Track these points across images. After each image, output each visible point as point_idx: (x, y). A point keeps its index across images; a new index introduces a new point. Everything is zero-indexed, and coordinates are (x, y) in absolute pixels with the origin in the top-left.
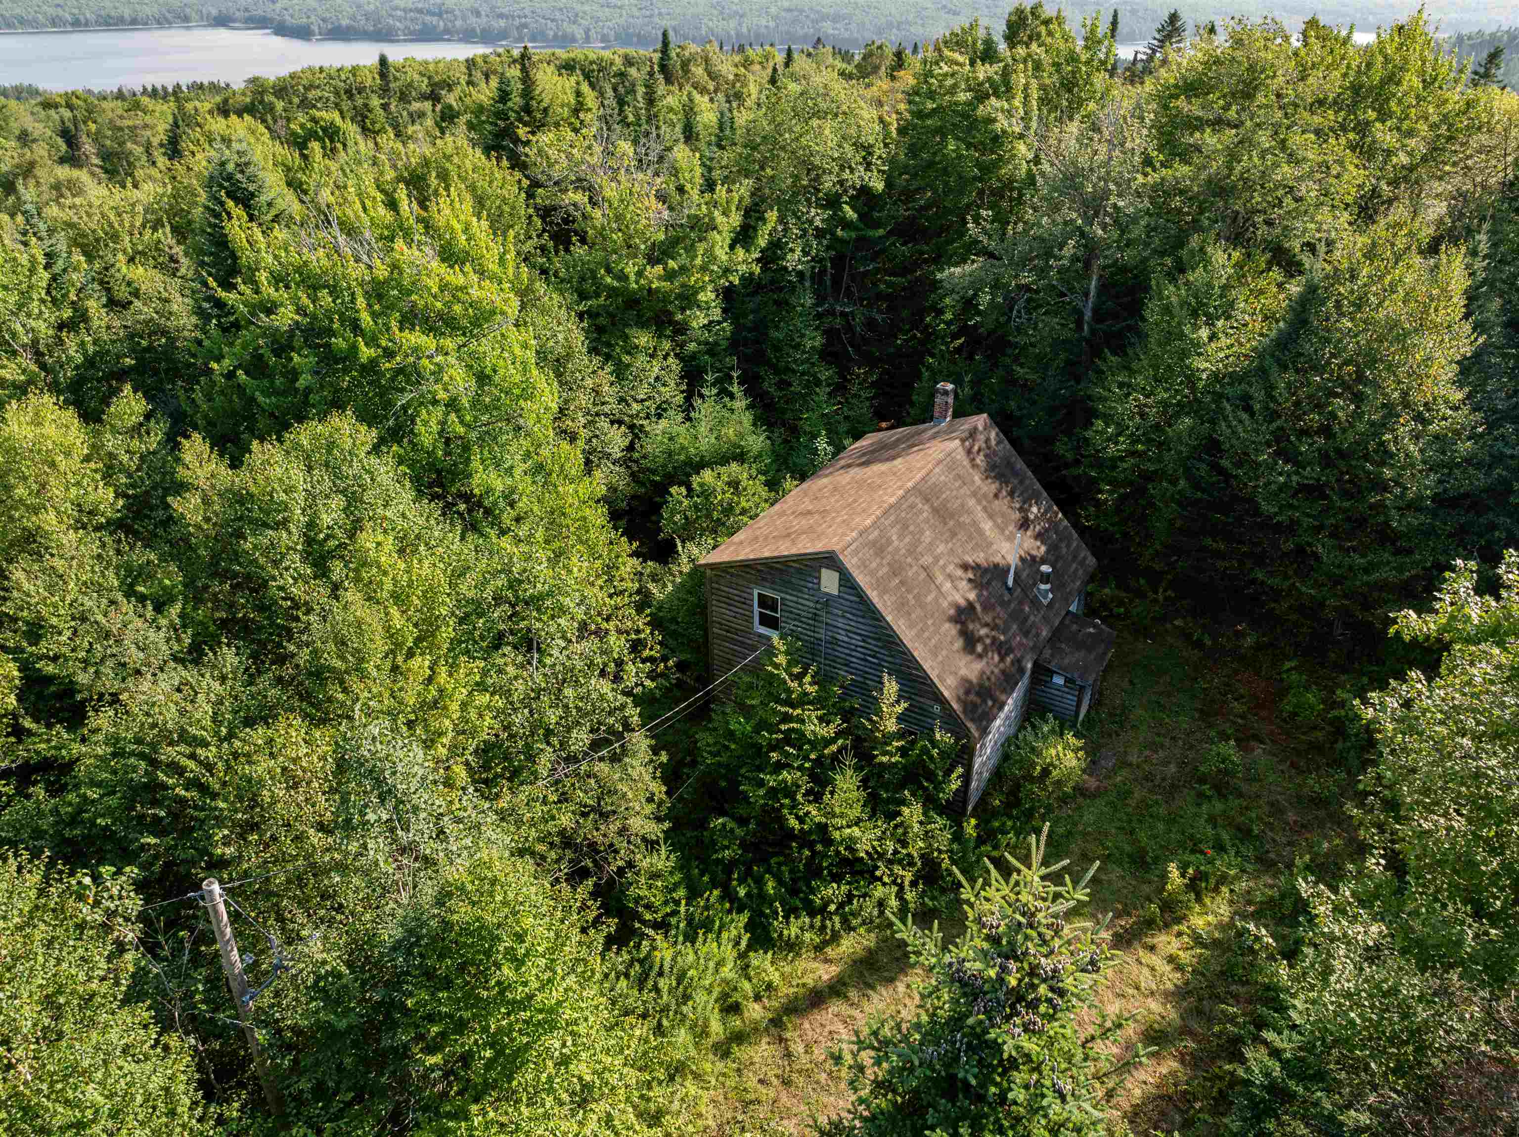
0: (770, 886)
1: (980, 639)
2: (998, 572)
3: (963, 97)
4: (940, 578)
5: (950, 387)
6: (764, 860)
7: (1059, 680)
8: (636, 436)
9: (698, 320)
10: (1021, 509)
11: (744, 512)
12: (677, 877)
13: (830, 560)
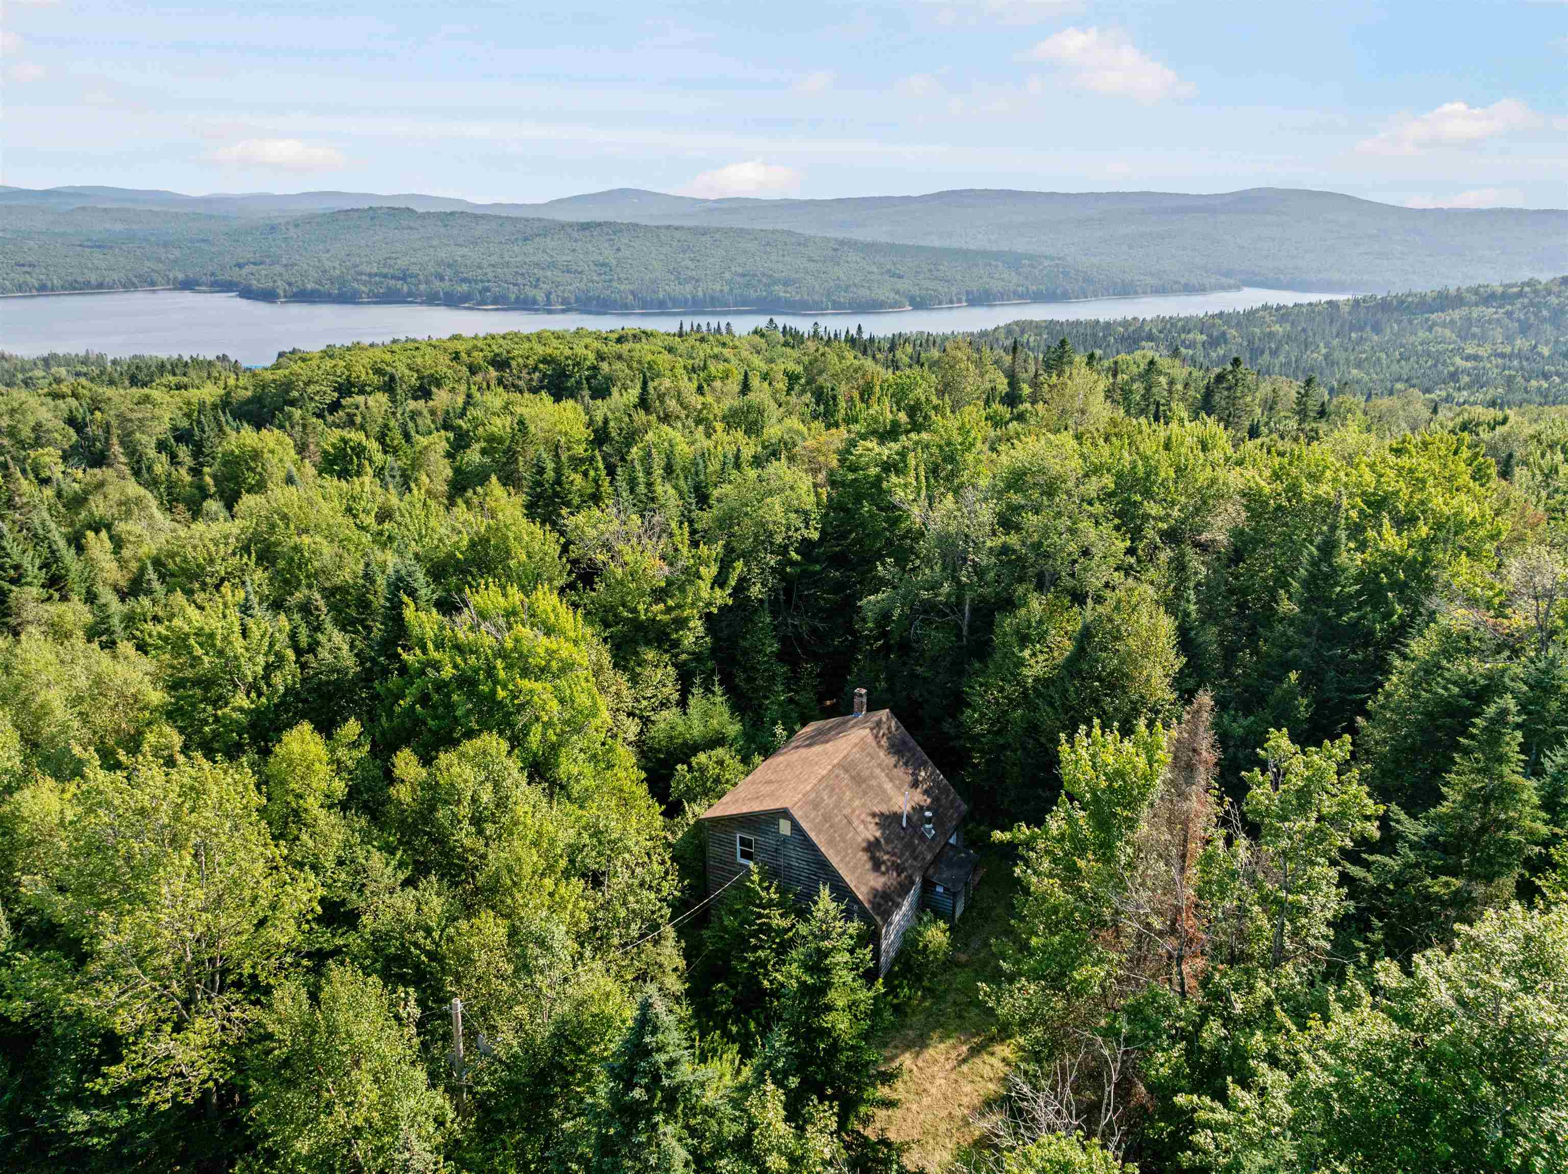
0: (752, 1026)
1: (884, 862)
2: (897, 817)
3: (873, 471)
4: (856, 823)
5: (864, 691)
6: (748, 1012)
7: (940, 889)
8: (644, 724)
9: (688, 640)
10: (913, 774)
11: (727, 781)
12: (693, 1022)
13: (784, 813)
